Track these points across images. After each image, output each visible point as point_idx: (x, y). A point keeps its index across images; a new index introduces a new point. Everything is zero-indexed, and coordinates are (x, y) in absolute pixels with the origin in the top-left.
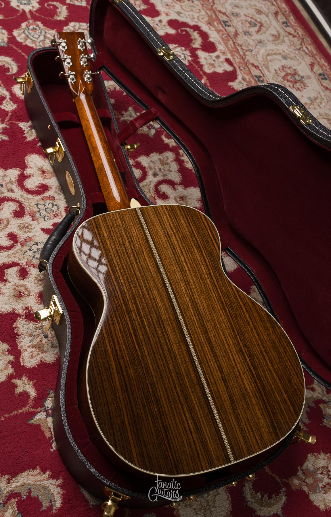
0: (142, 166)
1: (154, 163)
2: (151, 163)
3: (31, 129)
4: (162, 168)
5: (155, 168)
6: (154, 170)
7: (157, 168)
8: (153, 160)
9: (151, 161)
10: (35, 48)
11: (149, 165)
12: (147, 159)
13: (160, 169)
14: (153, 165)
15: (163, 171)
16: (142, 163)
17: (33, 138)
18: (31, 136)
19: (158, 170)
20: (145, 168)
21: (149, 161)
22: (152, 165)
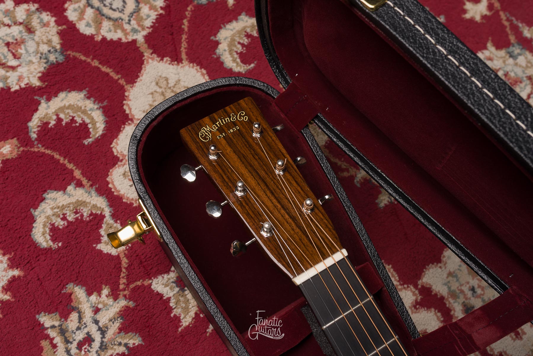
0: (436, 295)
1: (456, 276)
2: (450, 278)
3: (182, 290)
4: (476, 286)
5: (462, 292)
6: (461, 296)
7: (466, 289)
8: (452, 270)
9: (450, 274)
10: (124, 40)
11: (449, 288)
12: (439, 270)
13: (473, 289)
14: (457, 284)
15: (479, 291)
16: (434, 287)
17: (192, 314)
18: (186, 310)
19: (469, 294)
20: (442, 298)
21: (445, 276)
22: (455, 286)
